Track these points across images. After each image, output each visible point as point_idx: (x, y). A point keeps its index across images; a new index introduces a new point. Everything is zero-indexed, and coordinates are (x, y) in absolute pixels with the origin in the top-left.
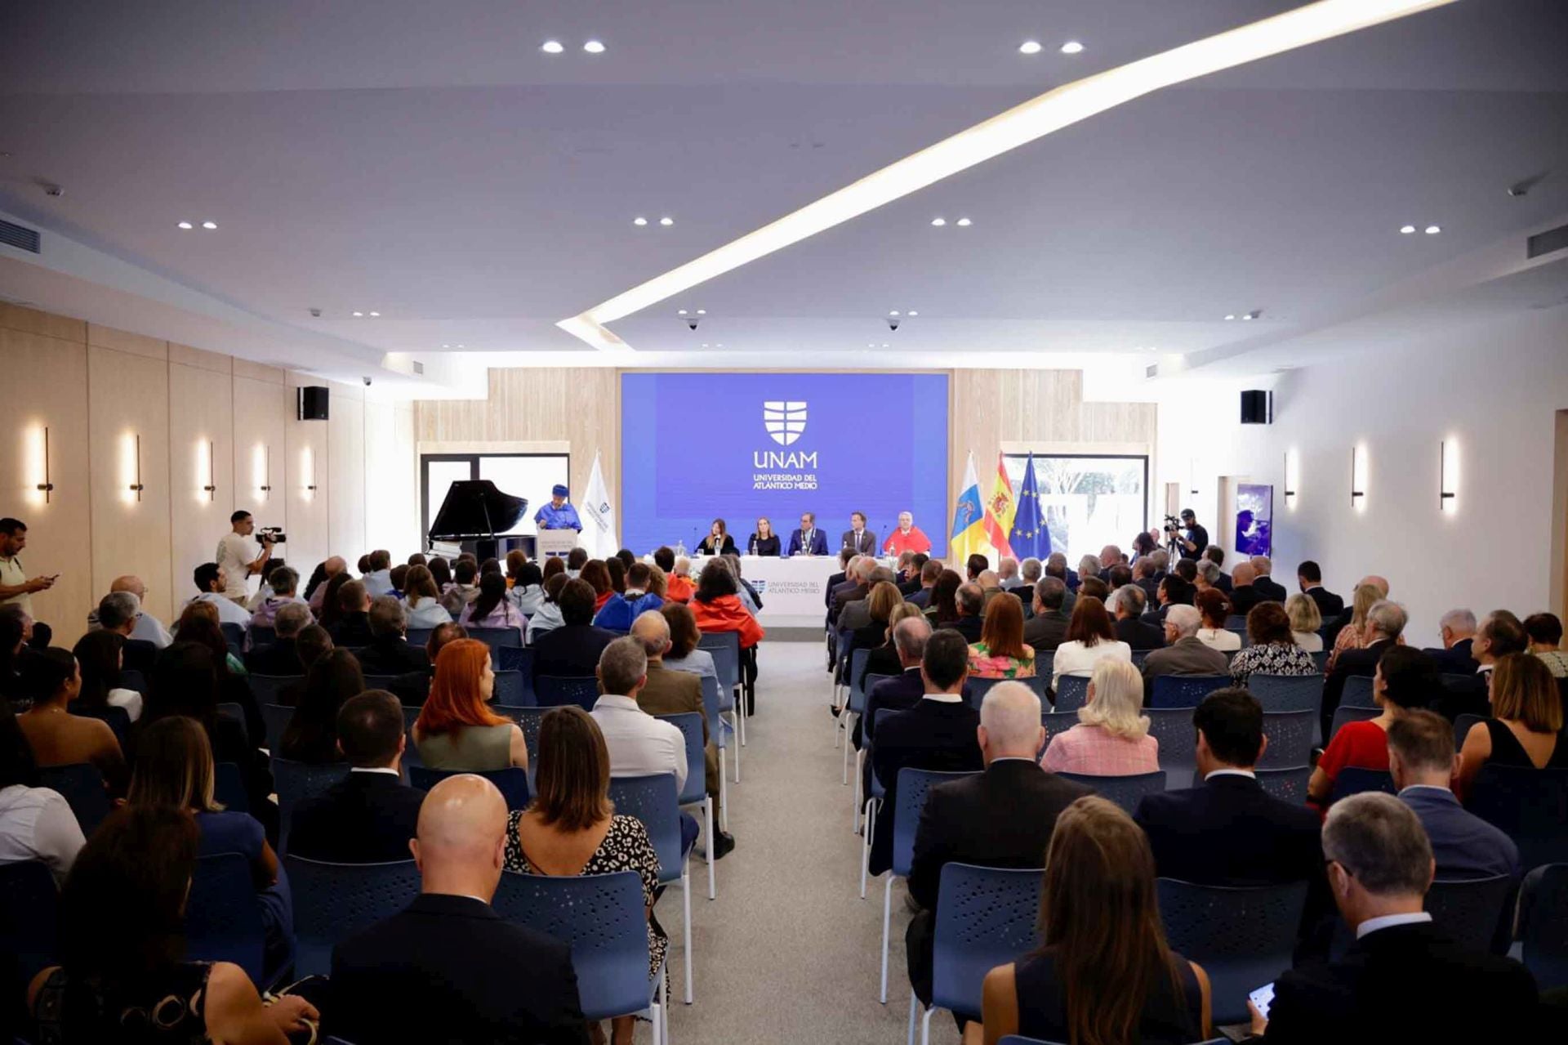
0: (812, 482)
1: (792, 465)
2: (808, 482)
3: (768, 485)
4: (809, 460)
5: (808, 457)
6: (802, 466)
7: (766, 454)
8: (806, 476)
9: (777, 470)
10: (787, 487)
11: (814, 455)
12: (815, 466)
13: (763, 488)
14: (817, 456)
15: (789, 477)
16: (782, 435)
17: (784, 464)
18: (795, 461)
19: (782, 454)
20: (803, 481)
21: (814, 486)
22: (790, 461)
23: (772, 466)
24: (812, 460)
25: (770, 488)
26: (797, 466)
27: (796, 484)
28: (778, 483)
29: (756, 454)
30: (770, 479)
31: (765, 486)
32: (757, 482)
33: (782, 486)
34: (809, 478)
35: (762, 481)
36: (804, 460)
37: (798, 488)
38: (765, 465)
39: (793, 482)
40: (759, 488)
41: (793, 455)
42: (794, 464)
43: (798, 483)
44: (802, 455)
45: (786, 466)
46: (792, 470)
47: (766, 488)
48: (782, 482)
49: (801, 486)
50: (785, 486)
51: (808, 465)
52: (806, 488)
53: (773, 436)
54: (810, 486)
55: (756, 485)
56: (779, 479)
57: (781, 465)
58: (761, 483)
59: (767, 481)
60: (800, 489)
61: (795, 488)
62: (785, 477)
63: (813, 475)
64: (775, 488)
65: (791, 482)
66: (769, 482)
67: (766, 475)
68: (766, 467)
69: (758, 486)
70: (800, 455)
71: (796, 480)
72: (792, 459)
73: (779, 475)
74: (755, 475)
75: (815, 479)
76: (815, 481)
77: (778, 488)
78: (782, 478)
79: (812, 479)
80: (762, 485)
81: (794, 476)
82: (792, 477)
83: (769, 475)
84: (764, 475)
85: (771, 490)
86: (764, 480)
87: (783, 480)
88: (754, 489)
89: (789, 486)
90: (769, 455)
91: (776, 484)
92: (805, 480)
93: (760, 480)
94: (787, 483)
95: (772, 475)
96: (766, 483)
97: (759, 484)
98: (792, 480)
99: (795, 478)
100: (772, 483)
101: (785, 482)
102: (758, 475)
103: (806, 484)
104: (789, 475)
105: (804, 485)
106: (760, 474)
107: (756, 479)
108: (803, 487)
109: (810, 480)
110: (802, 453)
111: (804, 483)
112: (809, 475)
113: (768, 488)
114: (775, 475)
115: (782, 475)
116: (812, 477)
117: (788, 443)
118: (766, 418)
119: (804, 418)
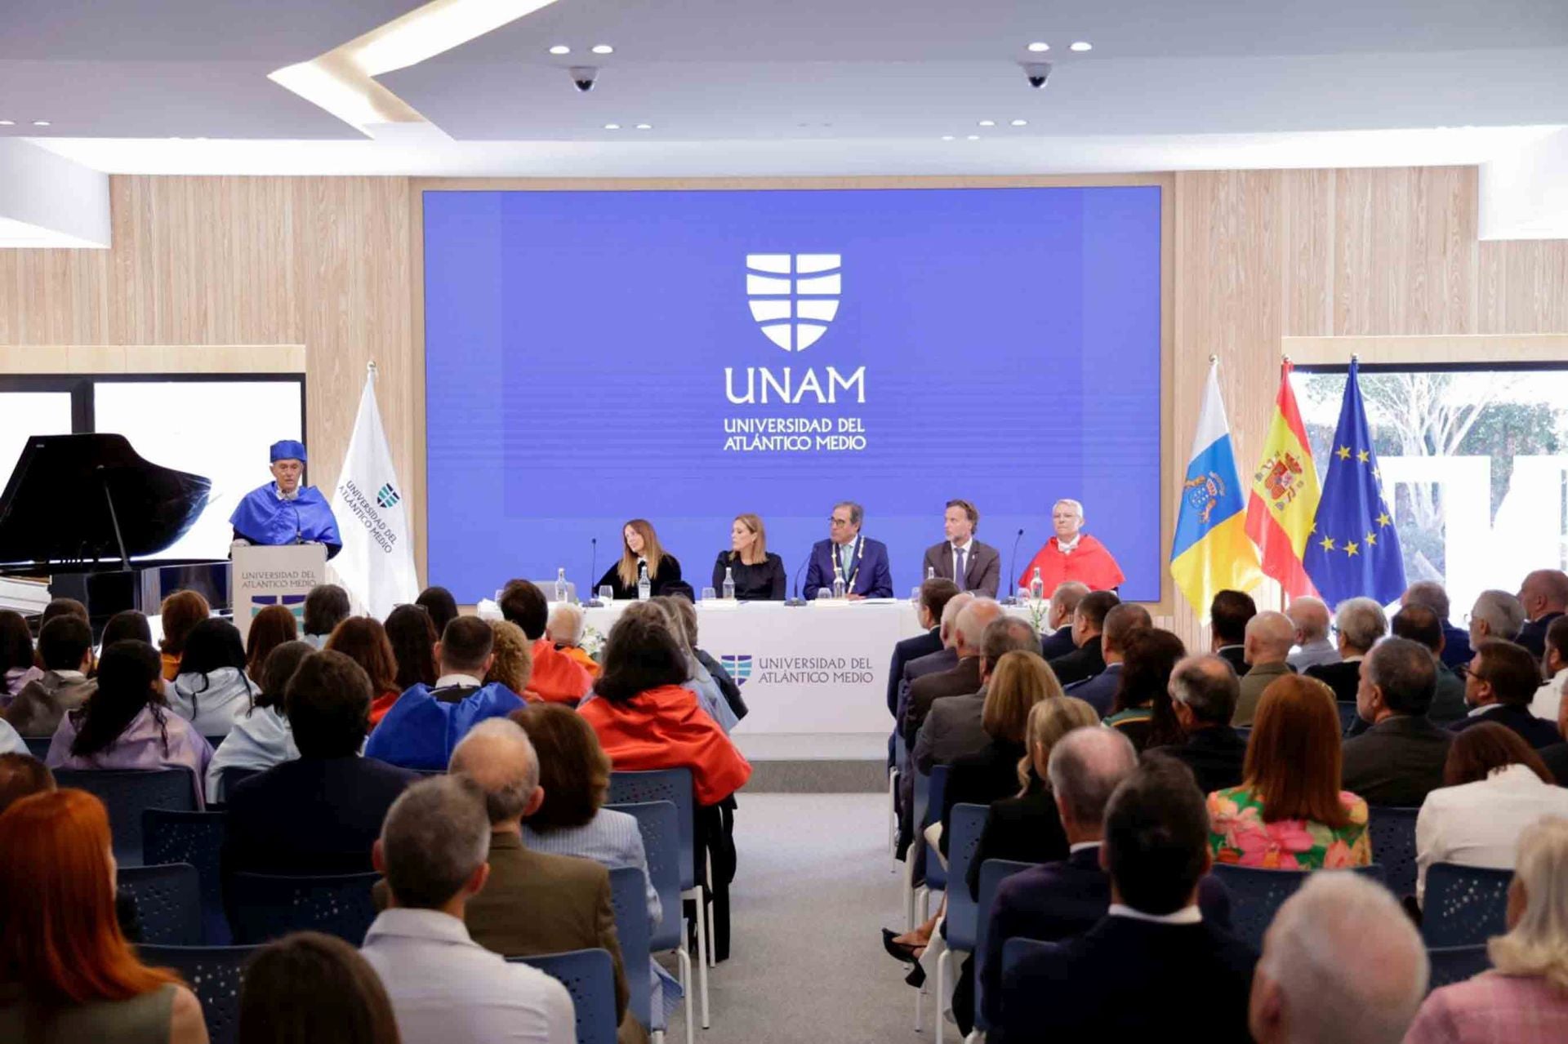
0: (854, 434)
1: (809, 394)
2: (847, 434)
3: (756, 442)
4: (846, 385)
5: (846, 377)
6: (832, 399)
7: (750, 371)
9: (775, 407)
10: (799, 447)
11: (860, 374)
12: (861, 399)
13: (745, 448)
14: (865, 373)
15: (801, 424)
16: (787, 328)
17: (793, 396)
18: (816, 387)
19: (787, 371)
20: (834, 432)
21: (859, 443)
22: (804, 387)
23: (764, 400)
24: (856, 383)
25: (762, 448)
26: (822, 399)
27: (818, 439)
28: (779, 438)
29: (729, 371)
30: (761, 429)
31: (749, 445)
32: (732, 435)
33: (788, 446)
34: (849, 424)
35: (743, 433)
36: (838, 385)
37: (824, 447)
38: (750, 397)
39: (813, 434)
40: (736, 448)
41: (811, 374)
42: (814, 393)
43: (823, 436)
44: (833, 374)
45: (797, 400)
46: (809, 407)
47: (751, 448)
48: (789, 435)
49: (831, 443)
50: (794, 443)
51: (846, 394)
52: (841, 448)
53: (768, 329)
54: (851, 443)
55: (730, 442)
57: (786, 397)
58: (741, 438)
59: (754, 434)
60: (829, 448)
61: (818, 448)
62: (793, 423)
63: (857, 417)
64: (772, 447)
65: (807, 434)
66: (757, 435)
67: (752, 421)
68: (752, 401)
69: (732, 444)
70: (827, 373)
71: (819, 430)
72: (810, 383)
73: (779, 420)
74: (726, 421)
75: (862, 428)
76: (863, 430)
77: (779, 448)
78: (786, 427)
79: (856, 427)
80: (741, 441)
81: (815, 422)
82: (811, 423)
83: (757, 421)
84: (747, 421)
85: (763, 451)
86: (747, 430)
87: (789, 431)
88: (726, 448)
89: (804, 443)
90: (758, 376)
91: (772, 438)
92: (840, 430)
93: (739, 430)
94: (799, 437)
95: (765, 421)
96: (750, 437)
97: (735, 442)
98: (810, 431)
99: (817, 426)
100: (765, 439)
101: (793, 433)
102: (734, 421)
103: (842, 438)
104: (804, 420)
105: (837, 440)
106: (736, 418)
107: (730, 428)
108: (837, 445)
109: (852, 431)
110: (831, 369)
111: (836, 437)
112: (847, 419)
113: (756, 447)
114: (772, 420)
115: (786, 420)
116: (855, 422)
117: (801, 346)
118: (751, 291)
119: (837, 290)
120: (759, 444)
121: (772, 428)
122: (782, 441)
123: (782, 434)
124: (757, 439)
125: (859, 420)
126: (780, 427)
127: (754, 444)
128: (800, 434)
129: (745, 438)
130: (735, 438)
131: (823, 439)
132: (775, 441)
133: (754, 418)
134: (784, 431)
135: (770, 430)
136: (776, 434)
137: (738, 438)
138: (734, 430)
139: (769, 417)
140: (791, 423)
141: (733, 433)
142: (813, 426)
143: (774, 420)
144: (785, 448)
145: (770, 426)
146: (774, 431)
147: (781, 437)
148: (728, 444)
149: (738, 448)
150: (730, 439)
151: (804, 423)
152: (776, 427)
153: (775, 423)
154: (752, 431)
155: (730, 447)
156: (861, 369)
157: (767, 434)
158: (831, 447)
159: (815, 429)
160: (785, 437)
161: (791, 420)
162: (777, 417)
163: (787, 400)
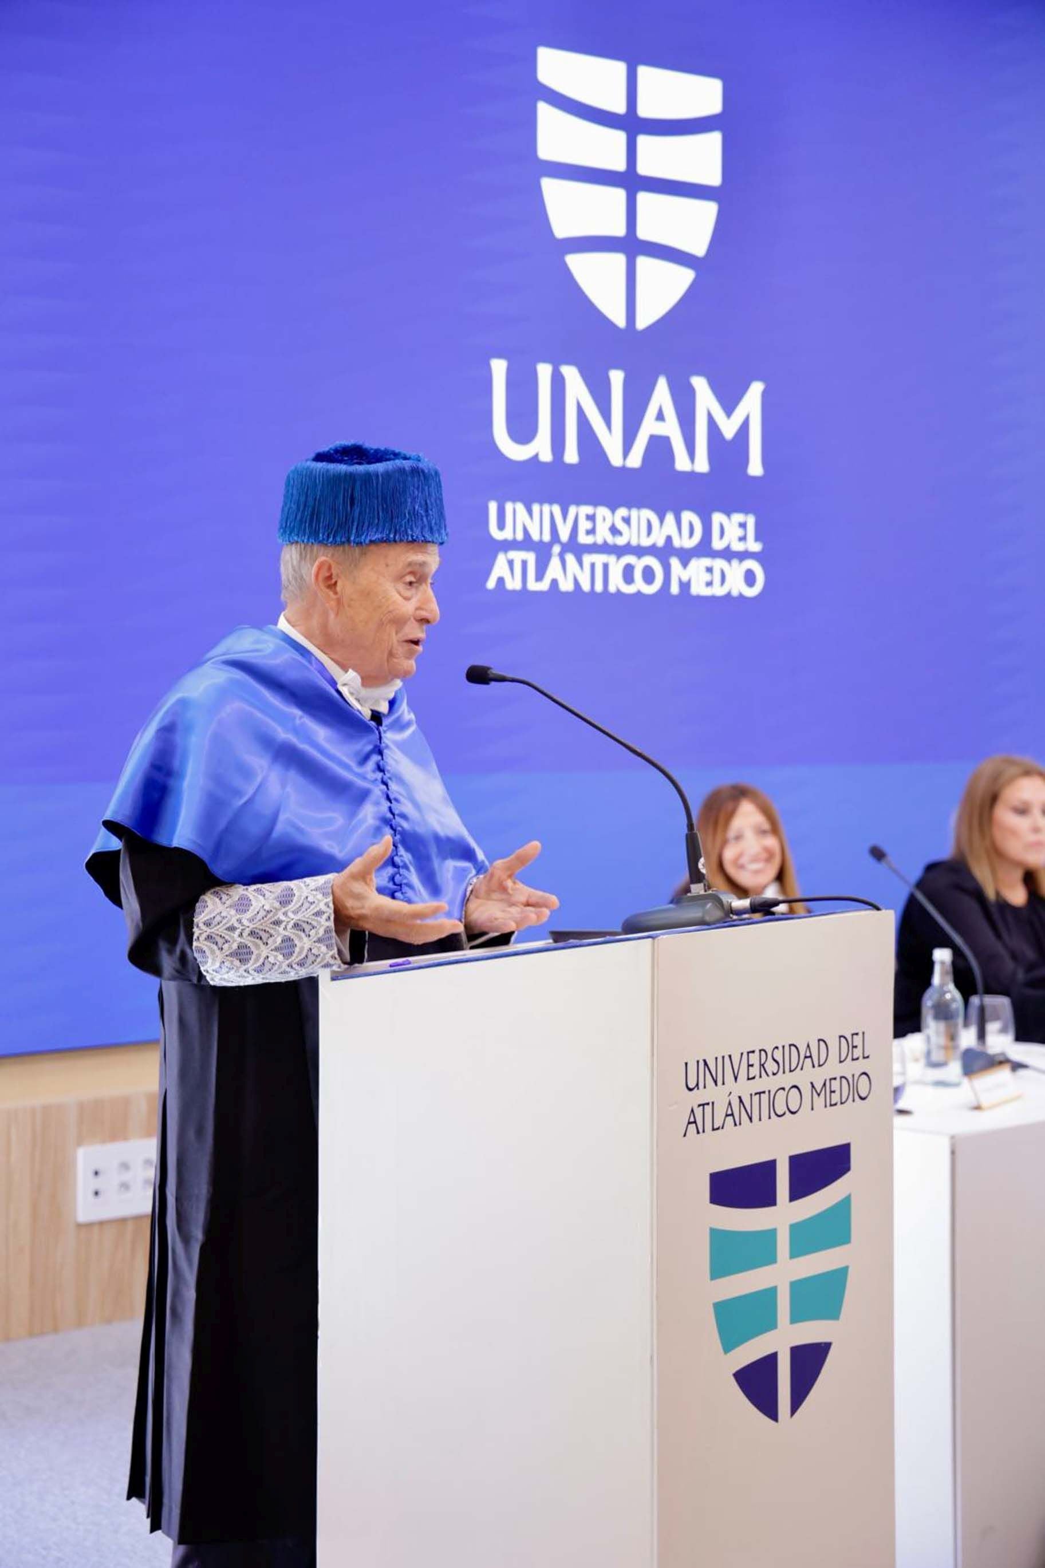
0: (743, 556)
2: (728, 554)
3: (554, 569)
4: (729, 428)
5: (729, 413)
6: (702, 465)
7: (544, 371)
8: (718, 518)
9: (592, 476)
10: (639, 585)
11: (753, 399)
12: (755, 468)
13: (533, 586)
14: (765, 395)
15: (644, 526)
16: (619, 260)
17: (626, 450)
18: (671, 429)
19: (617, 378)
20: (704, 549)
21: (750, 578)
22: (649, 427)
23: (571, 456)
24: (745, 427)
25: (566, 586)
26: (682, 463)
27: (675, 563)
28: (599, 559)
29: (499, 368)
30: (564, 535)
31: (540, 577)
32: (507, 546)
33: (616, 583)
34: (732, 529)
35: (527, 543)
36: (712, 425)
37: (685, 586)
38: (541, 447)
39: (665, 552)
40: (513, 584)
41: (662, 394)
42: (666, 445)
43: (686, 556)
44: (705, 397)
45: (635, 460)
46: (657, 480)
47: (544, 586)
48: (619, 551)
49: (696, 576)
50: (628, 574)
51: (728, 452)
52: (718, 591)
53: (578, 264)
54: (735, 583)
55: (500, 568)
56: (603, 535)
58: (523, 555)
59: (549, 546)
60: (694, 591)
61: (675, 589)
62: (627, 520)
63: (747, 513)
64: (585, 584)
65: (652, 550)
66: (556, 549)
67: (546, 508)
68: (546, 456)
69: (505, 573)
70: (691, 392)
71: (677, 543)
72: (660, 417)
73: (602, 511)
74: (493, 506)
75: (755, 541)
76: (755, 547)
77: (599, 587)
78: (614, 531)
79: (743, 539)
80: (524, 564)
81: (670, 518)
82: (662, 520)
83: (556, 509)
84: (536, 508)
85: (567, 593)
86: (535, 536)
87: (620, 541)
88: (491, 584)
89: (648, 575)
90: (558, 384)
91: (588, 559)
92: (717, 544)
93: (520, 536)
94: (639, 558)
95: (572, 510)
96: (543, 552)
97: (511, 563)
98: (661, 543)
99: (673, 532)
100: (570, 558)
101: (627, 549)
102: (509, 507)
103: (719, 564)
104: (647, 514)
105: (709, 570)
106: (514, 501)
107: (501, 526)
108: (709, 584)
109: (738, 547)
110: (700, 383)
111: (706, 562)
112: (728, 515)
113: (554, 583)
114: (586, 510)
115: (613, 511)
116: (743, 525)
117: (642, 322)
118: (547, 150)
119: (712, 176)
120: (559, 575)
121: (587, 533)
122: (606, 567)
123: (605, 548)
124: (555, 563)
125: (751, 520)
126: (603, 531)
127: (550, 574)
128: (640, 551)
129: (531, 557)
130: (511, 555)
131: (685, 564)
132: (593, 565)
133: (551, 502)
134: (610, 539)
135: (583, 539)
136: (594, 548)
137: (518, 556)
138: (506, 535)
139: (579, 503)
140: (622, 519)
141: (505, 540)
142: (665, 531)
143: (589, 510)
144: (612, 589)
145: (584, 525)
146: (590, 540)
147: (605, 558)
148: (496, 573)
149: (518, 586)
150: (501, 560)
151: (649, 523)
152: (591, 532)
153: (591, 518)
154: (547, 537)
155: (501, 581)
156: (756, 389)
157: (575, 548)
158: (698, 589)
159: (669, 539)
160: (611, 559)
161: (622, 512)
162: (595, 504)
163: (616, 459)
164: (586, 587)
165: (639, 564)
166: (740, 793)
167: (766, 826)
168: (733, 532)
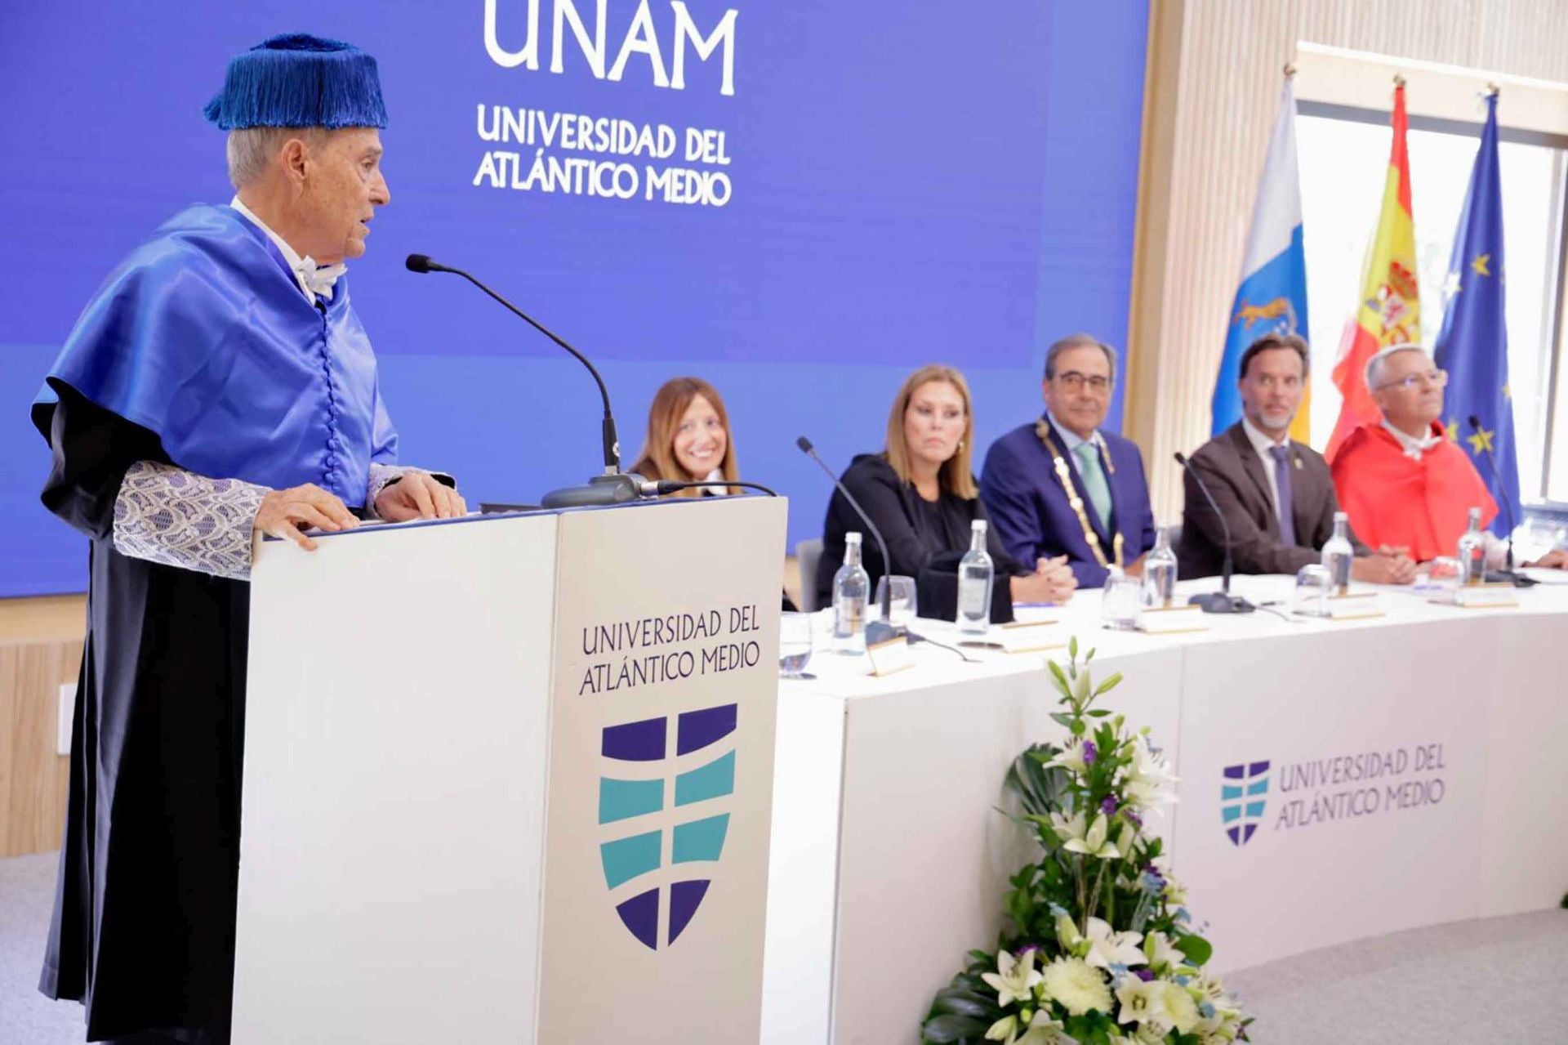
0: (713, 168)
1: (638, 62)
2: (699, 166)
3: (537, 170)
4: (704, 50)
5: (705, 37)
6: (678, 83)
8: (691, 132)
9: (576, 87)
10: (616, 190)
11: (727, 26)
12: (728, 89)
13: (516, 185)
14: (737, 20)
15: (622, 136)
17: (609, 64)
18: (651, 47)
20: (678, 160)
21: (718, 189)
22: (631, 44)
23: (557, 66)
24: (720, 48)
25: (548, 187)
26: (660, 80)
27: (650, 170)
28: (580, 163)
30: (548, 138)
31: (523, 177)
32: (494, 146)
33: (595, 186)
34: (705, 143)
35: (512, 145)
36: (690, 46)
37: (659, 193)
38: (530, 55)
39: (642, 161)
40: (498, 182)
41: (643, 15)
42: (646, 62)
43: (660, 166)
44: (684, 22)
45: (616, 74)
46: (637, 94)
47: (527, 185)
48: (599, 158)
49: (669, 184)
50: (607, 179)
51: (703, 72)
52: (689, 199)
54: (705, 193)
55: (486, 166)
56: (584, 141)
57: (596, 59)
58: (509, 155)
59: (534, 148)
60: (667, 198)
61: (649, 196)
62: (607, 130)
63: (718, 129)
64: (566, 187)
65: (629, 158)
66: (540, 152)
67: (532, 113)
68: (533, 65)
69: (492, 171)
70: (672, 14)
71: (653, 153)
72: (641, 35)
73: (584, 120)
74: (481, 109)
75: (725, 155)
76: (726, 161)
77: (579, 190)
78: (595, 138)
79: (714, 152)
80: (509, 163)
81: (647, 130)
82: (639, 132)
83: (541, 115)
84: (522, 112)
85: (548, 193)
86: (521, 139)
87: (600, 148)
88: (477, 181)
89: (625, 180)
91: (569, 163)
92: (690, 157)
93: (506, 138)
94: (617, 164)
95: (557, 117)
96: (527, 156)
97: (497, 162)
98: (637, 152)
99: (650, 143)
100: (552, 161)
101: (606, 156)
102: (497, 110)
103: (691, 174)
104: (625, 124)
105: (682, 179)
106: (502, 106)
107: (489, 128)
108: (681, 193)
109: (708, 159)
110: (680, 9)
111: (681, 172)
112: (701, 131)
113: (537, 182)
114: (569, 117)
115: (595, 121)
116: (714, 141)
120: (542, 175)
121: (570, 139)
122: (586, 171)
123: (585, 154)
124: (538, 164)
125: (722, 136)
126: (584, 138)
127: (533, 175)
128: (618, 159)
129: (516, 158)
130: (497, 155)
131: (659, 174)
132: (574, 169)
133: (536, 110)
134: (591, 147)
135: (565, 144)
136: (576, 153)
137: (503, 156)
138: (494, 135)
139: (563, 112)
140: (603, 128)
141: (492, 141)
142: (642, 142)
143: (572, 118)
144: (591, 192)
145: (567, 131)
146: (572, 145)
147: (585, 163)
148: (482, 170)
149: (502, 184)
150: (488, 159)
151: (627, 133)
152: (573, 138)
153: (574, 125)
154: (531, 141)
155: (487, 178)
156: (731, 15)
157: (556, 151)
158: (671, 197)
159: (645, 149)
160: (592, 164)
161: (603, 121)
162: (578, 114)
163: (599, 72)
164: (567, 188)
165: (617, 171)
166: (694, 387)
167: (716, 418)
168: (705, 146)
